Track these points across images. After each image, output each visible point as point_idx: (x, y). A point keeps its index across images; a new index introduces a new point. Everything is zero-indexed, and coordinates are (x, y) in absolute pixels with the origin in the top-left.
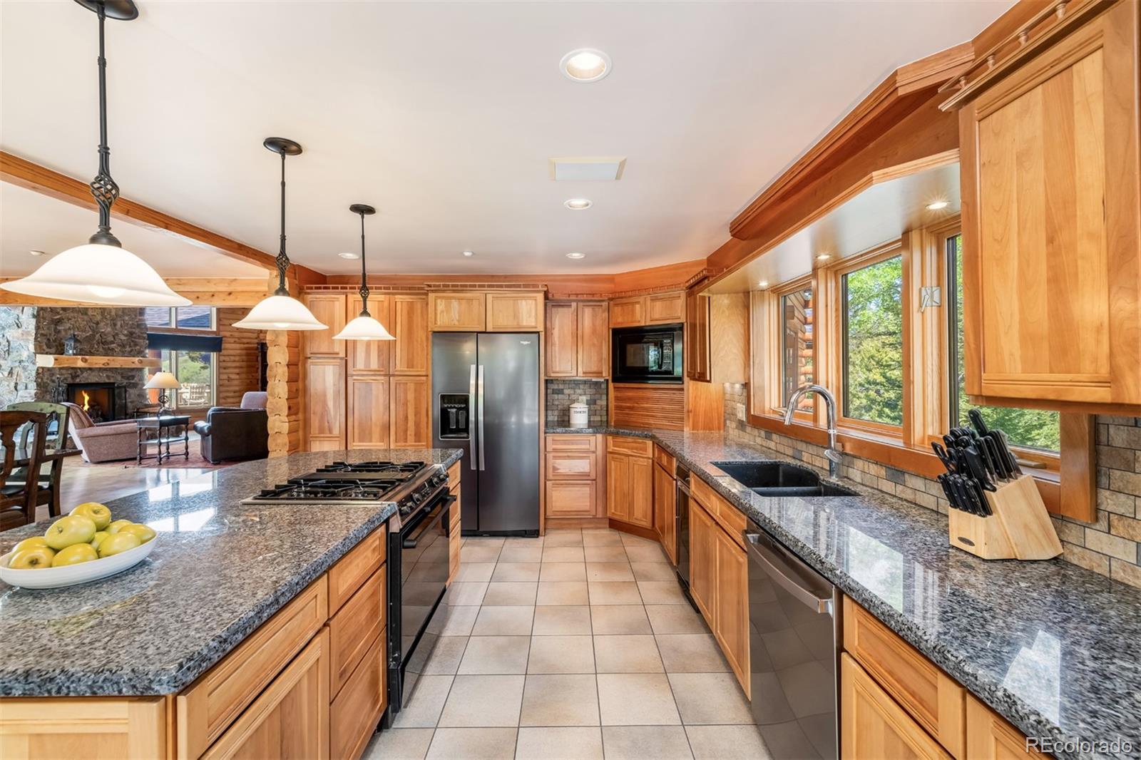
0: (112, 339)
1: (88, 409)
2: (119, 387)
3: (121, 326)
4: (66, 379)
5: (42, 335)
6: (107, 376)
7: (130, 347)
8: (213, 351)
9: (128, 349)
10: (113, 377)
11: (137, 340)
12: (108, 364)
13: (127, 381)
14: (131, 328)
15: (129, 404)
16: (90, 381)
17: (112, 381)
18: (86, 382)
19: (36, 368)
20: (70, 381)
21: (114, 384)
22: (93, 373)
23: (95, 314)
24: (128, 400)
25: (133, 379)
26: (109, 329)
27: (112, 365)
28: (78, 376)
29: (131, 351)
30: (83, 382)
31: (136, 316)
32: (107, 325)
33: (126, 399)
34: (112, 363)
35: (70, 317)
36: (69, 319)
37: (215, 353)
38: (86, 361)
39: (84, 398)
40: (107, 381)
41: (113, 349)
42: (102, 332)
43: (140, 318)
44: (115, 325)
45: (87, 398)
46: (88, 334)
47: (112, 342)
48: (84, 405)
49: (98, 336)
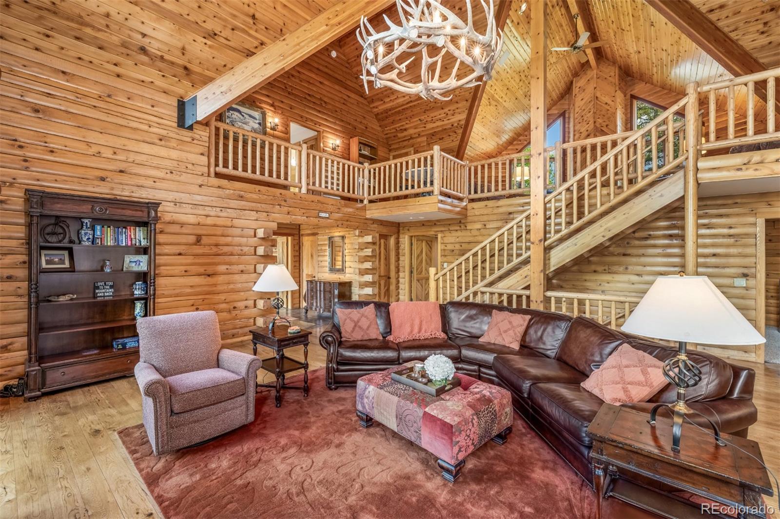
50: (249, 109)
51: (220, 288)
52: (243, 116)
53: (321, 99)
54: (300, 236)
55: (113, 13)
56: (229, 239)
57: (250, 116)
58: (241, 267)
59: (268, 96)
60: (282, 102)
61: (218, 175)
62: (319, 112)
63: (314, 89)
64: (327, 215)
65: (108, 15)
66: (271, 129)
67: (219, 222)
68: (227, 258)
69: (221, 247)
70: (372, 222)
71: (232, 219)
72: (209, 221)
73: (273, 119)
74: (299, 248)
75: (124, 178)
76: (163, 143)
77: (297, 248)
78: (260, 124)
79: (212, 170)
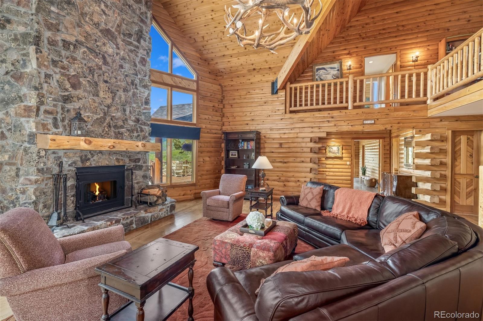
0: (122, 124)
1: (99, 194)
2: (127, 170)
3: (130, 112)
4: (74, 163)
5: (46, 112)
6: (117, 159)
7: (137, 132)
8: (194, 139)
9: (135, 134)
10: (122, 160)
11: (143, 127)
12: (114, 147)
13: (134, 164)
14: (138, 115)
15: (136, 186)
16: (100, 165)
17: (121, 163)
18: (97, 165)
19: (37, 149)
20: (80, 165)
21: (124, 166)
22: (104, 157)
23: (107, 97)
24: (134, 182)
25: (139, 162)
26: (119, 114)
27: (118, 148)
28: (89, 159)
29: (139, 136)
30: (93, 165)
31: (142, 105)
32: (117, 109)
33: (132, 182)
34: (119, 145)
35: (80, 96)
36: (79, 99)
37: (195, 141)
38: (90, 143)
39: (96, 187)
40: (117, 164)
41: (122, 134)
42: (113, 116)
43: (145, 106)
44: (125, 110)
45: (98, 187)
46: (99, 117)
47: (122, 127)
48: (96, 191)
49: (108, 119)
50: (330, 64)
51: (290, 169)
52: (326, 70)
53: (398, 26)
54: (390, 138)
55: (243, 63)
56: (295, 145)
57: (331, 68)
58: (302, 159)
59: (345, 49)
60: (357, 47)
61: (291, 112)
62: (396, 37)
63: (390, 22)
64: (373, 122)
65: (242, 65)
66: (348, 70)
67: (291, 136)
68: (295, 155)
69: (291, 149)
70: (439, 120)
71: (297, 133)
72: (286, 136)
73: (349, 63)
74: (390, 148)
75: (254, 123)
76: (266, 104)
77: (388, 147)
78: (338, 70)
79: (287, 110)
